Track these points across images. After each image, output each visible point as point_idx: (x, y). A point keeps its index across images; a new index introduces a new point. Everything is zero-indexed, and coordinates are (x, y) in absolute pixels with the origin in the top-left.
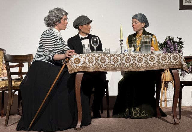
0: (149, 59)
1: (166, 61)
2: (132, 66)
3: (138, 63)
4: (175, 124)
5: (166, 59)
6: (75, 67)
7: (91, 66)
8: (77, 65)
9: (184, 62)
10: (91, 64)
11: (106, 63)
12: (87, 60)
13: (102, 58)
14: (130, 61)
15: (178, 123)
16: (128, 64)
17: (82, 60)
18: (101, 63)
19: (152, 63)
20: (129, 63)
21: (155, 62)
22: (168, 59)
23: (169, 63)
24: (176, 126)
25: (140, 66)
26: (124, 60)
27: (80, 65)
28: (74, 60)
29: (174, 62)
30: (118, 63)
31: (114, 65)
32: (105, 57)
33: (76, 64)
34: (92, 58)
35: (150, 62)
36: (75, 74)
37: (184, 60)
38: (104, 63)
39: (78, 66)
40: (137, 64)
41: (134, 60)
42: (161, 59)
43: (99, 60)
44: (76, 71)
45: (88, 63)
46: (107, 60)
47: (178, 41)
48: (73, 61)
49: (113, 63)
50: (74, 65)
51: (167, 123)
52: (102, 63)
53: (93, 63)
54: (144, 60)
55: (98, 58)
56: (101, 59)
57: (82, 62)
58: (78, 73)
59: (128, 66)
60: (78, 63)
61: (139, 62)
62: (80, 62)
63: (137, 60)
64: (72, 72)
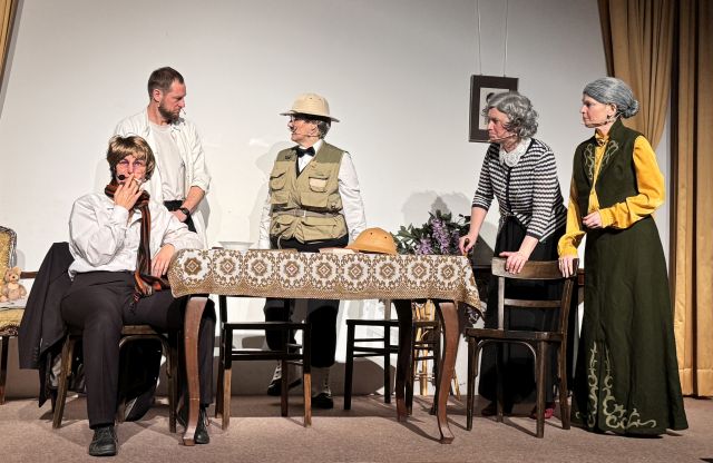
0: (378, 270)
1: (425, 278)
2: (334, 285)
3: (349, 280)
4: (442, 440)
5: (424, 274)
6: (188, 281)
7: (228, 281)
8: (193, 277)
10: (228, 277)
12: (218, 265)
14: (330, 273)
15: (451, 440)
16: (324, 281)
17: (204, 264)
18: (253, 275)
19: (387, 281)
20: (327, 277)
21: (394, 279)
22: (428, 274)
23: (432, 284)
24: (445, 447)
25: (355, 286)
26: (315, 270)
27: (200, 276)
28: (186, 264)
29: (443, 283)
30: (299, 277)
31: (288, 281)
32: (266, 260)
34: (230, 261)
36: (185, 299)
38: (262, 274)
39: (195, 280)
40: (346, 282)
41: (340, 271)
42: (410, 271)
43: (250, 266)
44: (190, 292)
45: (221, 274)
46: (269, 268)
47: (462, 223)
48: (183, 267)
49: (285, 277)
50: (186, 275)
51: (422, 438)
52: (257, 274)
54: (365, 271)
56: (254, 264)
57: (205, 270)
58: (192, 299)
59: (324, 285)
60: (195, 273)
62: (199, 269)
63: (346, 271)
64: (180, 294)
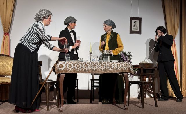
0: (108, 66)
1: (120, 67)
2: (97, 70)
4: (125, 109)
5: (120, 66)
7: (70, 70)
9: (132, 68)
10: (70, 69)
11: (80, 68)
12: (68, 66)
13: (77, 64)
14: (96, 67)
15: (127, 109)
16: (95, 69)
17: (64, 65)
18: (76, 68)
21: (112, 68)
22: (121, 66)
23: (122, 69)
24: (126, 111)
25: (102, 70)
26: (92, 66)
27: (63, 69)
29: (125, 68)
32: (80, 64)
33: (60, 68)
35: (109, 68)
37: (131, 67)
40: (100, 69)
42: (116, 66)
45: (69, 68)
47: (128, 54)
48: (59, 66)
51: (120, 109)
53: (72, 68)
55: (75, 64)
58: (61, 74)
61: (102, 68)
62: (63, 67)
